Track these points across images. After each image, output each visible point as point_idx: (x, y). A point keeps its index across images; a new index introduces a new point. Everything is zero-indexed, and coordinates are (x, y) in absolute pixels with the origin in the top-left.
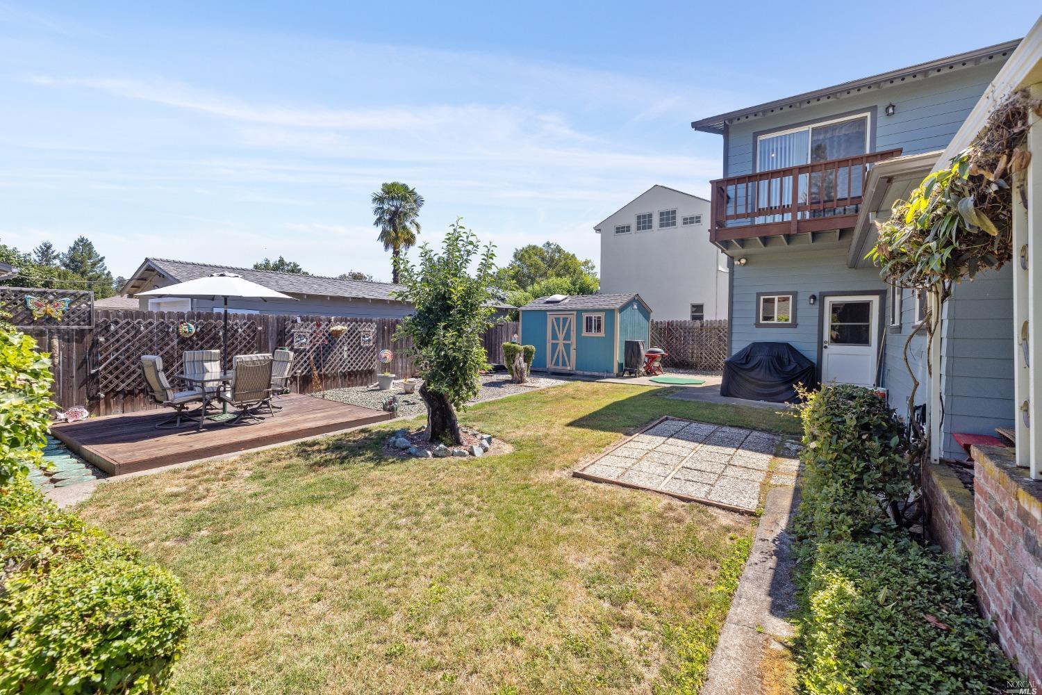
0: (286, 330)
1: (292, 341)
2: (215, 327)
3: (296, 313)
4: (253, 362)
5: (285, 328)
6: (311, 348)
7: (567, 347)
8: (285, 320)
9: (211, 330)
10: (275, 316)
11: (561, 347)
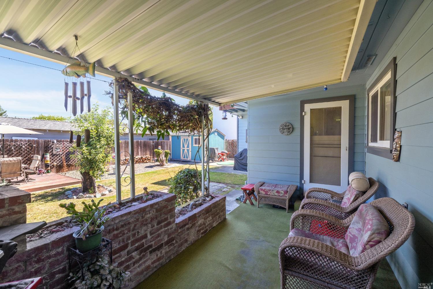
0: (49, 146)
1: (53, 151)
2: (10, 145)
3: (54, 138)
4: (10, 161)
5: (49, 145)
6: (63, 153)
7: (188, 150)
8: (49, 141)
9: (7, 147)
10: (43, 140)
11: (186, 151)
